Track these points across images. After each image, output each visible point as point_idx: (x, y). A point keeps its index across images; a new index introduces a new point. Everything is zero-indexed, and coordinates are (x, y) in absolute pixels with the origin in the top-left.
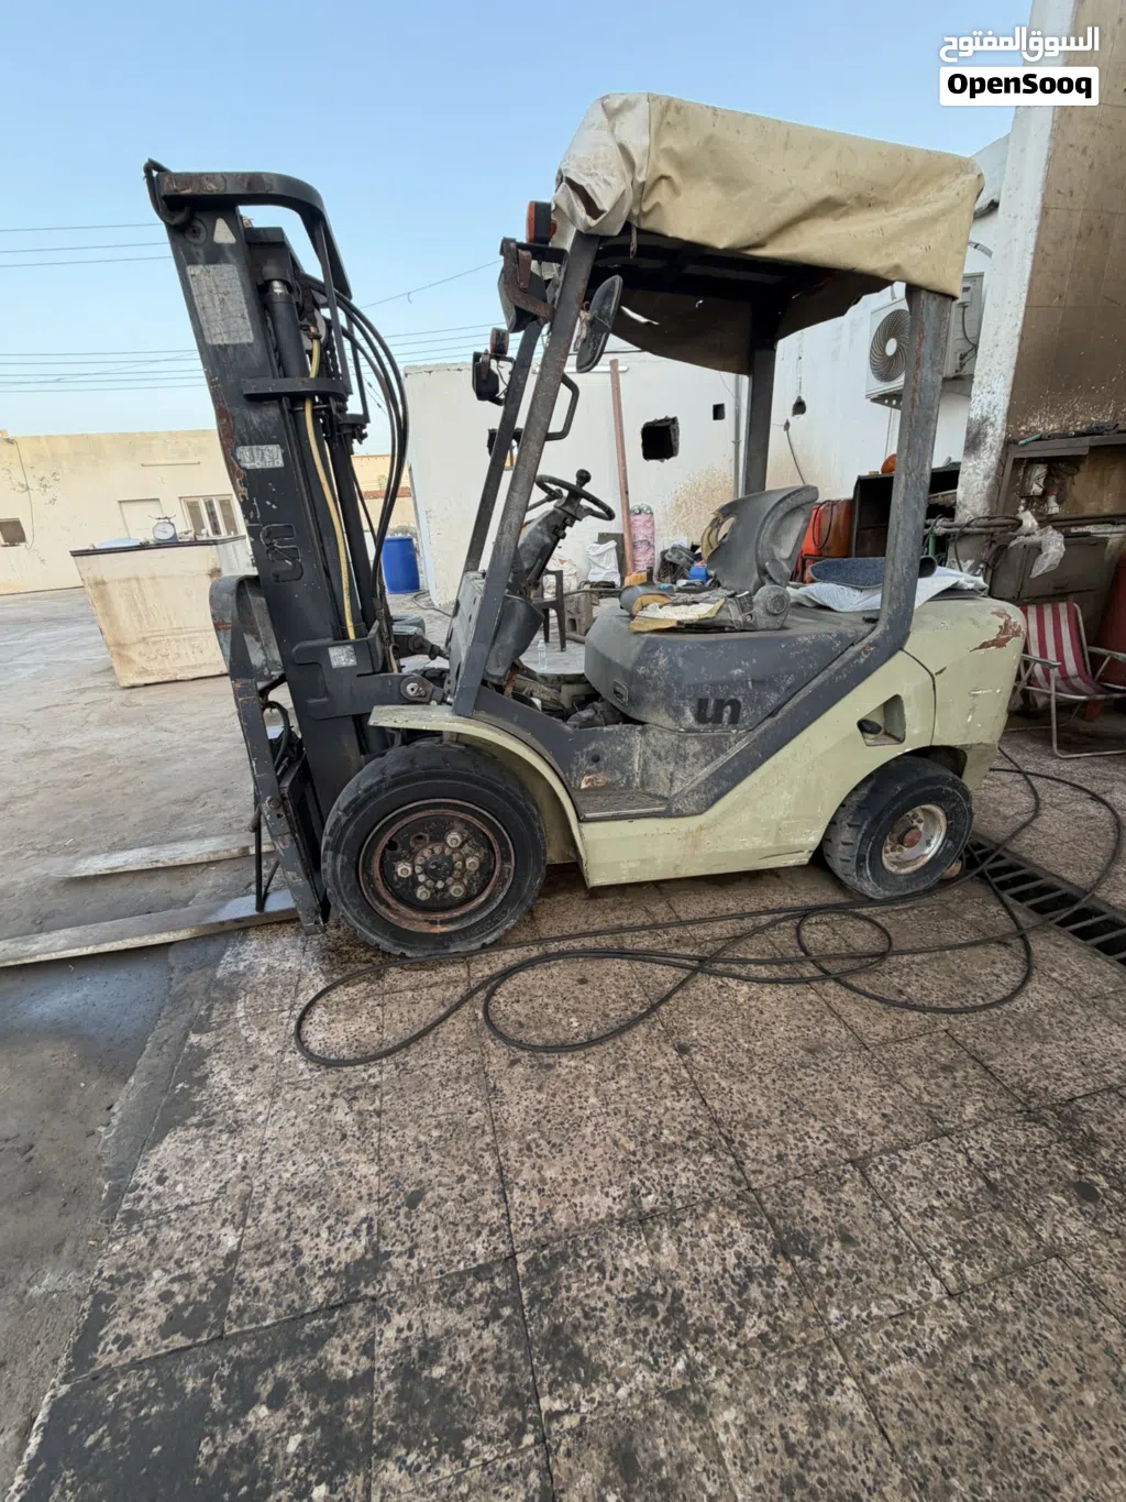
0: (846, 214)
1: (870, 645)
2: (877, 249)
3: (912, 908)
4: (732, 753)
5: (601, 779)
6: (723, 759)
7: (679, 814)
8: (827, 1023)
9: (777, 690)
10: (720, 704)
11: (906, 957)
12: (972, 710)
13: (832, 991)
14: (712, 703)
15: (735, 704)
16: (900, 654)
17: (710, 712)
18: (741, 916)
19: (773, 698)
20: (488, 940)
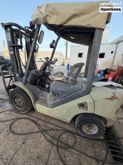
0: (79, 16)
1: (82, 91)
2: (85, 22)
3: (87, 141)
4: (57, 101)
5: (43, 98)
6: (56, 102)
7: (48, 107)
8: (46, 154)
9: (65, 94)
10: (56, 94)
11: (74, 150)
12: (104, 110)
13: (54, 148)
14: (55, 93)
15: (58, 94)
16: (88, 95)
17: (54, 94)
18: (57, 126)
19: (64, 95)
20: (24, 113)
